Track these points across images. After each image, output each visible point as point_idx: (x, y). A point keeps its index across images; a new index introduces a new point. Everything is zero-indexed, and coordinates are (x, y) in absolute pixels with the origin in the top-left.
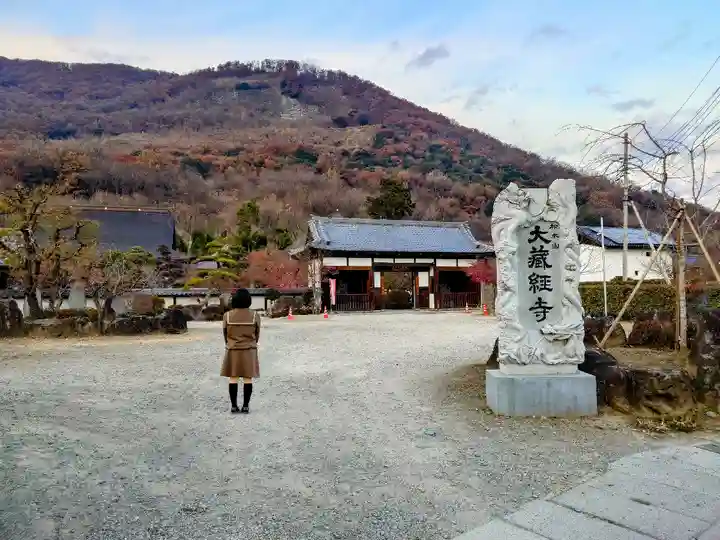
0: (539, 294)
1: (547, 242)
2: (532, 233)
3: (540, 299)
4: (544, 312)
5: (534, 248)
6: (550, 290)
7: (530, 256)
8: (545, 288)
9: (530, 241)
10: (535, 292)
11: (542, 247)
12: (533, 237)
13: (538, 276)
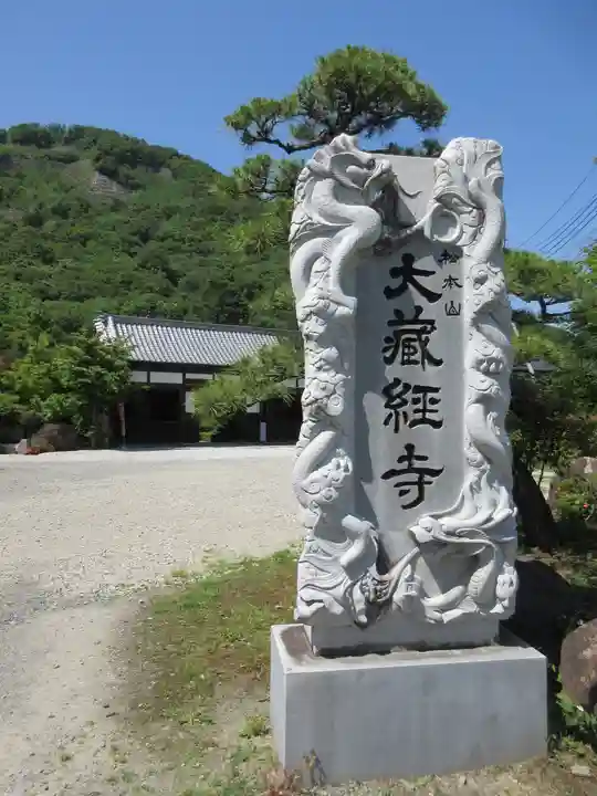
0: (408, 434)
1: (432, 297)
2: (395, 273)
3: (410, 448)
4: (420, 484)
5: (398, 312)
6: (437, 424)
7: (389, 332)
8: (424, 421)
9: (390, 293)
10: (397, 430)
11: (419, 310)
12: (396, 283)
13: (407, 387)
